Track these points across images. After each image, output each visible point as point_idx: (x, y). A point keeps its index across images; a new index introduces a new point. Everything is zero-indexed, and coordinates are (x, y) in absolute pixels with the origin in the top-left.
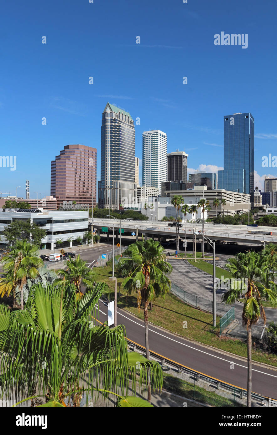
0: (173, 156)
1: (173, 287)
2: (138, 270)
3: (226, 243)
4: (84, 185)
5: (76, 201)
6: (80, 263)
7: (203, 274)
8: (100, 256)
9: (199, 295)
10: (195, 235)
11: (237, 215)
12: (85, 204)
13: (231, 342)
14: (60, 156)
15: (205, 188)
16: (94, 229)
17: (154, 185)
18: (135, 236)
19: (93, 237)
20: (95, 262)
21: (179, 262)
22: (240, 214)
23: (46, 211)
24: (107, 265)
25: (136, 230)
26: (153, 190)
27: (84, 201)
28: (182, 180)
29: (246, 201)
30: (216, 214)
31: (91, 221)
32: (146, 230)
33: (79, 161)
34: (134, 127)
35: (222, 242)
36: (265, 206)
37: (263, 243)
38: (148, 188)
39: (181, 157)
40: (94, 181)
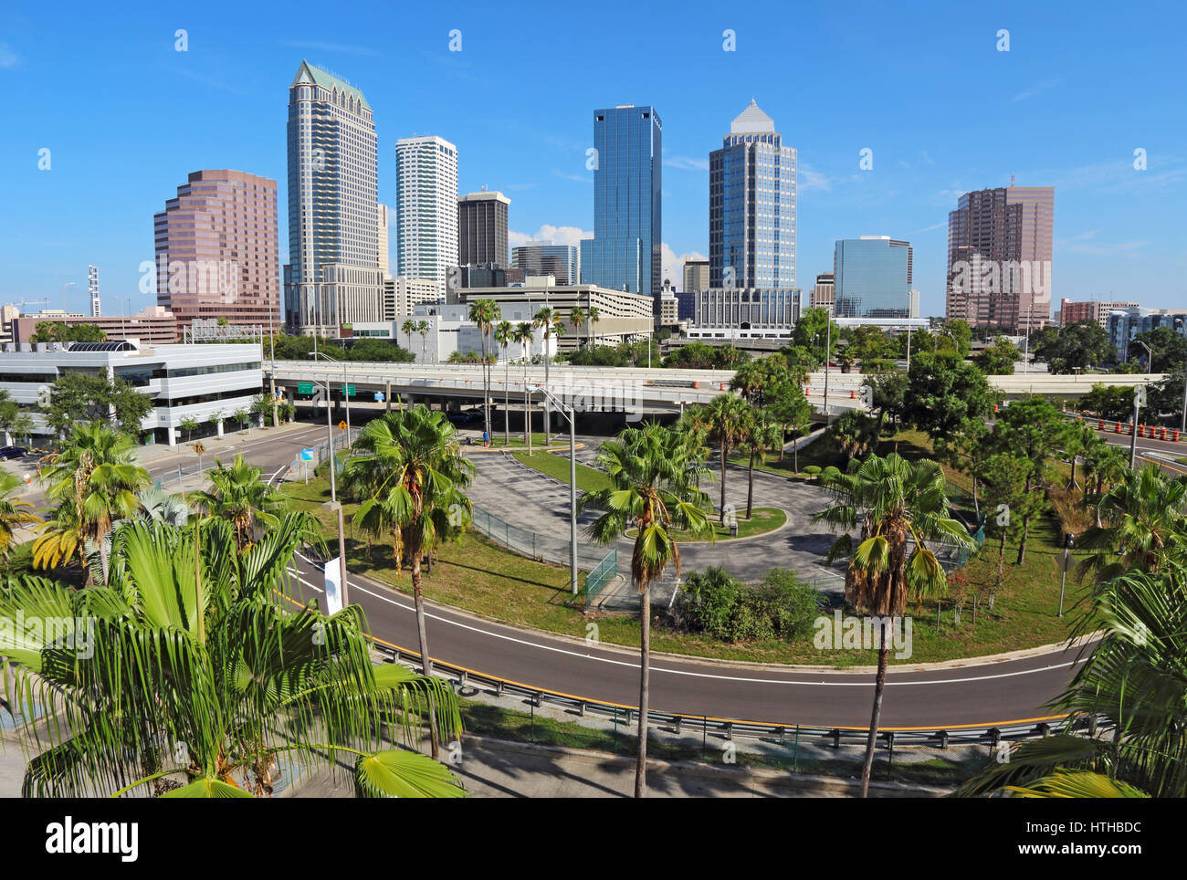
0: (473, 204)
1: (477, 518)
2: (393, 483)
4: (246, 275)
5: (227, 317)
6: (246, 474)
7: (547, 482)
8: (297, 455)
9: (540, 530)
10: (528, 394)
11: (624, 346)
12: (252, 324)
13: (609, 622)
14: (177, 200)
16: (280, 388)
17: (426, 274)
18: (384, 401)
19: (276, 409)
20: (285, 470)
21: (493, 459)
22: (631, 342)
23: (146, 346)
24: (317, 475)
25: (385, 386)
26: (426, 288)
27: (248, 318)
29: (643, 312)
30: (578, 343)
31: (269, 368)
32: (410, 387)
33: (229, 214)
34: (373, 127)
36: (684, 323)
37: (678, 407)
38: (412, 282)
39: (494, 205)
40: (272, 266)
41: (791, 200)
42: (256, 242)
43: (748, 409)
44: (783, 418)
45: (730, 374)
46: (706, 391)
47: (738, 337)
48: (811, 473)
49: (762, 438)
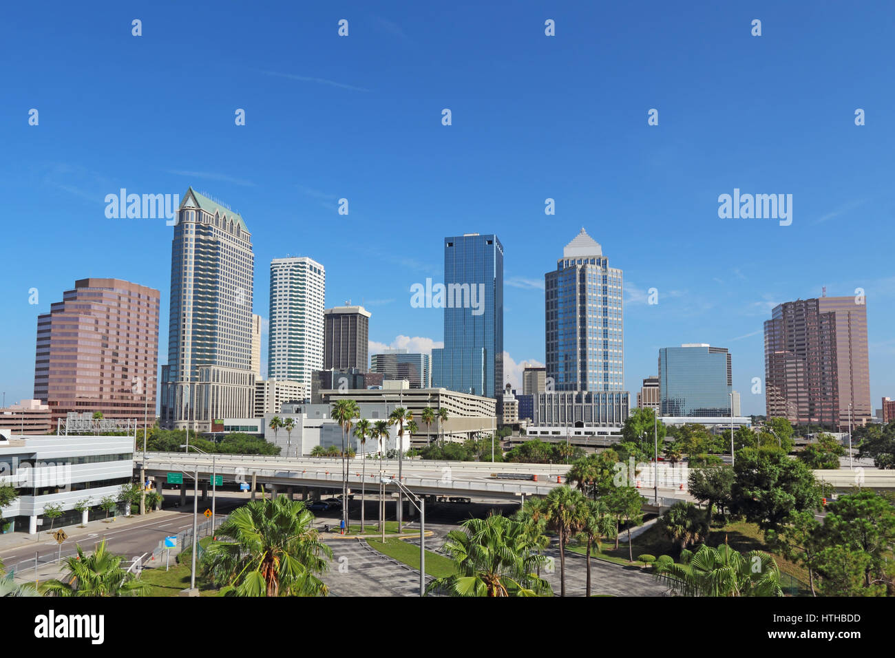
0: (338, 316)
2: (252, 568)
3: (448, 500)
4: (125, 373)
5: (103, 412)
6: (106, 561)
7: (399, 568)
8: (160, 542)
10: (382, 486)
11: (469, 442)
12: (127, 418)
14: (63, 303)
15: (405, 385)
16: (149, 477)
17: (294, 377)
18: (249, 490)
19: (144, 497)
20: (146, 558)
21: (349, 545)
22: (476, 439)
23: (18, 437)
24: (178, 562)
25: (251, 476)
26: (293, 389)
27: (124, 412)
28: (357, 368)
29: (487, 412)
30: (428, 439)
31: (140, 459)
32: (275, 478)
33: (113, 318)
34: (251, 248)
35: (440, 499)
36: (524, 422)
37: (519, 498)
38: (281, 383)
39: (356, 318)
40: (151, 366)
41: (618, 314)
42: (137, 344)
43: (583, 500)
44: (616, 509)
45: (566, 468)
46: (544, 484)
47: (572, 434)
48: (645, 561)
49: (597, 527)
